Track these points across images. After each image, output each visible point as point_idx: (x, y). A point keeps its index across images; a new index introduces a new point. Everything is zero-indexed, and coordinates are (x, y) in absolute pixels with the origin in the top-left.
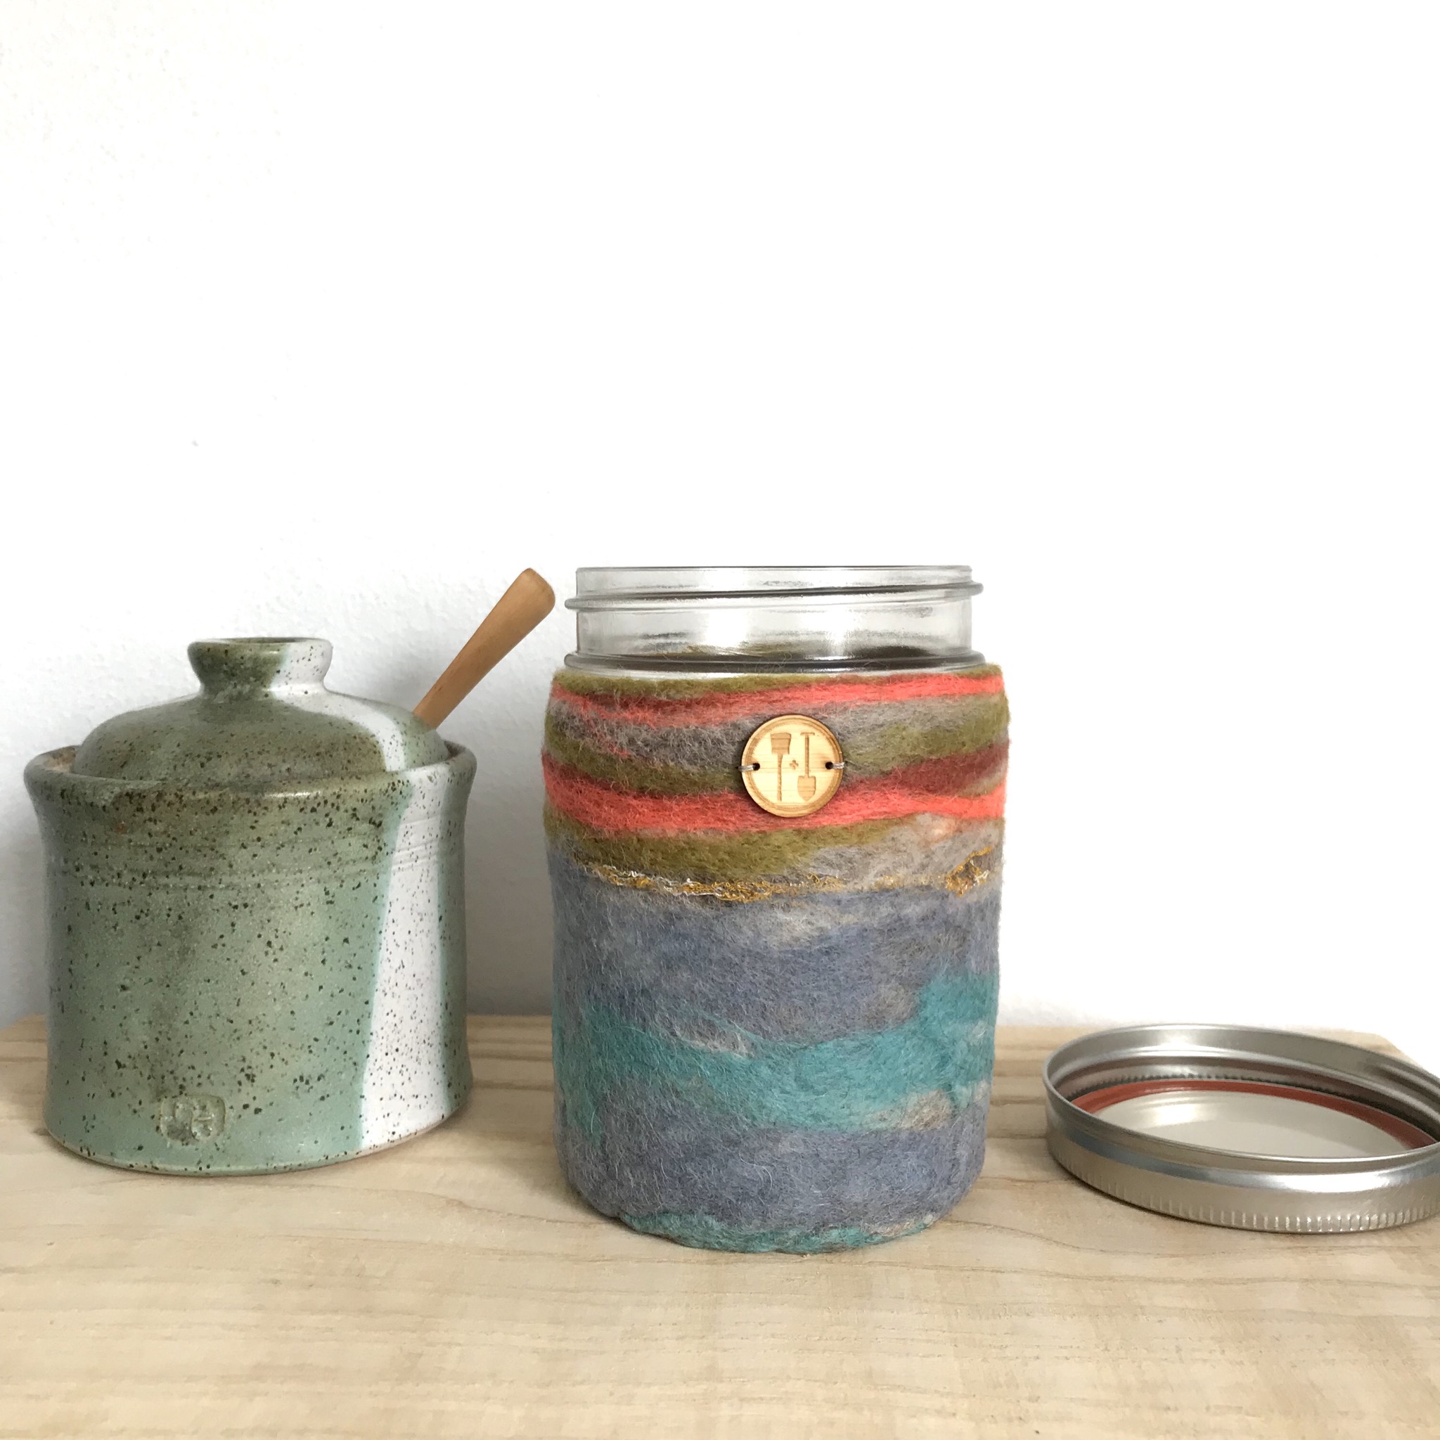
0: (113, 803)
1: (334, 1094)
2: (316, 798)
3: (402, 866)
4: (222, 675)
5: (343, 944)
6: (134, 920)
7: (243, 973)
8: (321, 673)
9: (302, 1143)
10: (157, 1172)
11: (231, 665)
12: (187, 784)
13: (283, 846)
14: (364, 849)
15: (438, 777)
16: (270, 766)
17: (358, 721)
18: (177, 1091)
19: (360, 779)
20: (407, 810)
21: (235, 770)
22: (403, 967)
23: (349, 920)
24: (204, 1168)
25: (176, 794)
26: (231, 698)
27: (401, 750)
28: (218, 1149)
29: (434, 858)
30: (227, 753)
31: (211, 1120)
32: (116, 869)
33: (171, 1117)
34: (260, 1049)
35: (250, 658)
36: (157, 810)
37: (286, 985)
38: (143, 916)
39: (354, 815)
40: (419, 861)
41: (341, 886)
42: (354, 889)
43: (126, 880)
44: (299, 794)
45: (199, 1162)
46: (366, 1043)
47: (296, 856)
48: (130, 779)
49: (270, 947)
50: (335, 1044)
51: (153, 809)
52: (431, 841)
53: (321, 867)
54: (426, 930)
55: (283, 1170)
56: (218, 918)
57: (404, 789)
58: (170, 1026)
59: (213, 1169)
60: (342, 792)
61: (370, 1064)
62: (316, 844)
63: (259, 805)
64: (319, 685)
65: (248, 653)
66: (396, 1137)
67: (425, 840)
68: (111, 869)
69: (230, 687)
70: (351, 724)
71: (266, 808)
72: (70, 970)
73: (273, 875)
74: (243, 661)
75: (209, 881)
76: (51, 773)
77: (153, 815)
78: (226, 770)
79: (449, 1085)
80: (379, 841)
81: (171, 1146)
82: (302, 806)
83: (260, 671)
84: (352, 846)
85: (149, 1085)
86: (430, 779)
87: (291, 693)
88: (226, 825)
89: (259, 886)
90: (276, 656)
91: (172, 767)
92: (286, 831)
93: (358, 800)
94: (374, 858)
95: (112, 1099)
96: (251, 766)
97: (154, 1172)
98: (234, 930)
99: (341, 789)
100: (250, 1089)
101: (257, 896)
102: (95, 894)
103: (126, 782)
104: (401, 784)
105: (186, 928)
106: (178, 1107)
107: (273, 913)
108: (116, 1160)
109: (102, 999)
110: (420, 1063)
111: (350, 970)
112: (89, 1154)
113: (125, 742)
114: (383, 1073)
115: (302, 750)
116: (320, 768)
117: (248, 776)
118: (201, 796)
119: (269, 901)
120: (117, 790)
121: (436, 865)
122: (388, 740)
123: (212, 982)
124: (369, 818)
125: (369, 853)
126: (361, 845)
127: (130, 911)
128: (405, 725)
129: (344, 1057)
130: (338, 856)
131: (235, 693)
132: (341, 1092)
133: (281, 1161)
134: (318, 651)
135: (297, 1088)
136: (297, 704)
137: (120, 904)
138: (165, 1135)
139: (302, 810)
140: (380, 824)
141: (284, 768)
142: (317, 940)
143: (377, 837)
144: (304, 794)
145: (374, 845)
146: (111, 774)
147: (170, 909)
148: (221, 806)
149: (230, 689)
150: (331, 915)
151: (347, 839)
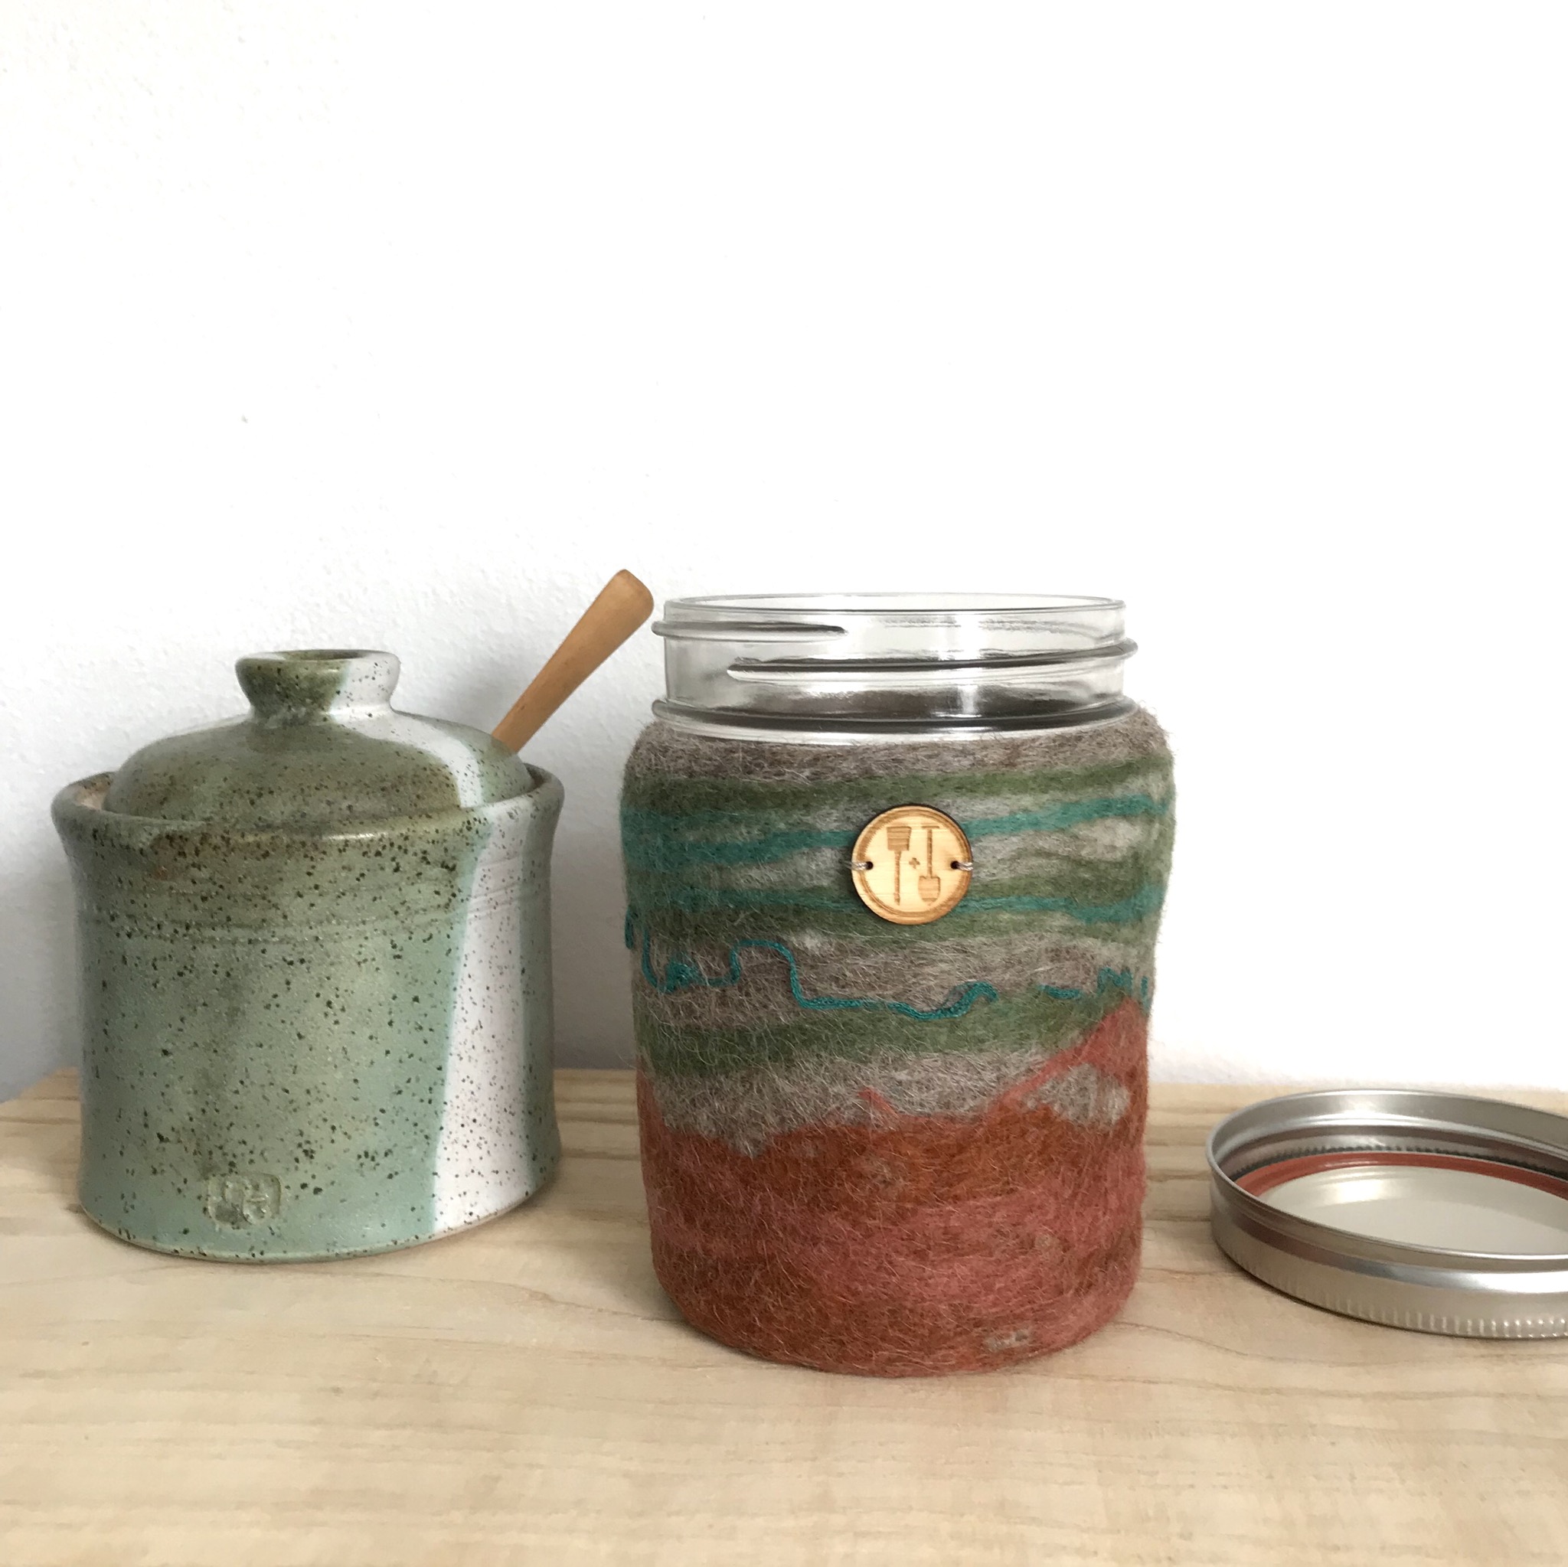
0: (152, 847)
1: (403, 1171)
2: (381, 840)
3: (477, 914)
4: (275, 696)
5: (412, 1004)
6: (176, 976)
7: (300, 1036)
8: (387, 693)
9: (367, 1226)
10: (203, 1257)
11: (284, 686)
12: (235, 825)
13: (344, 894)
14: (437, 896)
15: (519, 812)
16: (329, 803)
17: (429, 749)
18: (226, 1169)
19: (430, 817)
20: (485, 850)
21: (289, 809)
22: (481, 1027)
23: (419, 977)
24: (258, 1256)
25: (223, 837)
26: (285, 723)
27: (477, 781)
28: (273, 1234)
29: (516, 903)
30: (280, 789)
31: (265, 1202)
32: (155, 919)
33: (221, 1198)
34: (320, 1123)
35: (306, 678)
36: (201, 854)
37: (348, 1050)
38: (187, 972)
39: (424, 858)
40: (499, 908)
41: (410, 938)
43: (167, 931)
44: (362, 836)
45: (252, 1248)
46: (440, 1115)
47: (359, 906)
48: (171, 819)
49: (331, 1008)
50: (404, 1115)
51: (197, 853)
52: (513, 884)
53: (387, 917)
54: (507, 985)
55: (347, 1256)
56: (271, 975)
57: (480, 827)
58: (218, 1097)
59: (268, 1256)
60: (410, 834)
61: (443, 1137)
62: (382, 892)
63: (317, 849)
64: (385, 705)
65: (303, 672)
66: (474, 1217)
67: (504, 884)
68: (151, 919)
69: (284, 710)
70: (421, 753)
71: (324, 853)
72: (105, 1031)
73: (333, 928)
74: (296, 680)
75: (260, 933)
76: (82, 809)
77: (196, 860)
78: (278, 809)
79: (534, 1159)
80: (452, 887)
81: (220, 1230)
82: (365, 850)
83: (317, 692)
84: (422, 894)
85: (195, 1162)
86: (511, 816)
87: (353, 716)
88: (279, 871)
89: (317, 939)
90: (336, 674)
91: (218, 805)
92: (347, 878)
93: (428, 842)
94: (447, 906)
95: (153, 1177)
96: (307, 804)
97: (202, 1258)
98: (289, 989)
99: (409, 830)
100: (308, 1166)
101: (315, 949)
102: (133, 947)
103: (166, 821)
104: (477, 823)
105: (235, 986)
106: (227, 1187)
107: (333, 969)
108: (159, 1244)
109: (141, 1065)
110: (500, 1135)
111: (421, 1032)
112: (129, 1238)
113: (165, 775)
114: (459, 1147)
115: (365, 784)
116: (385, 805)
117: (304, 815)
118: (250, 838)
119: (329, 956)
120: (156, 831)
121: (518, 911)
122: (463, 770)
123: (265, 1047)
124: (441, 861)
125: (442, 900)
126: (432, 891)
127: (174, 967)
128: (482, 752)
129: (413, 1128)
130: (407, 904)
131: (289, 717)
132: (411, 1169)
133: (346, 1247)
134: (382, 669)
135: (362, 1165)
136: (360, 730)
137: (160, 959)
138: (214, 1219)
139: (365, 854)
140: (453, 868)
141: (345, 805)
142: (382, 999)
143: (450, 882)
144: (368, 835)
145: (447, 892)
146: (147, 811)
147: (217, 966)
148: (274, 850)
149: (284, 713)
150: (399, 971)
151: (417, 886)
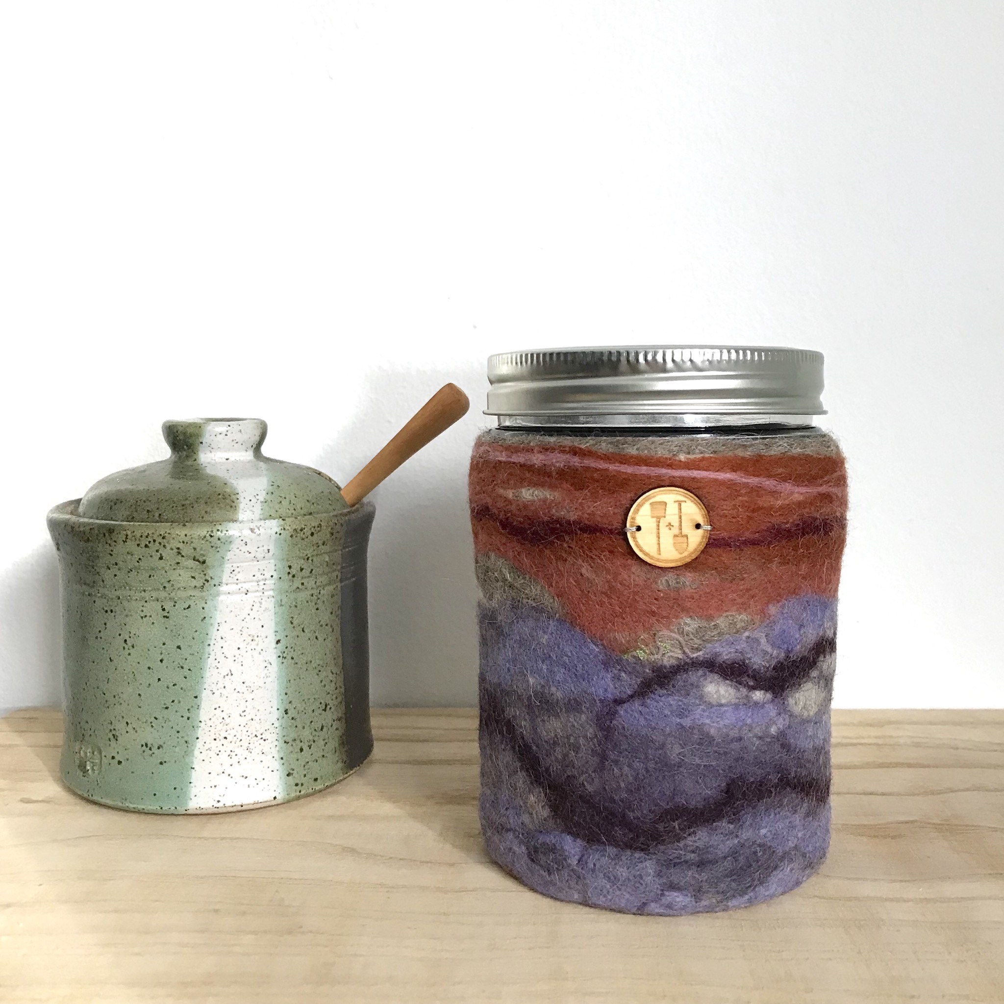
1: (170, 761)
5: (176, 650)
7: (111, 659)
13: (131, 570)
14: (193, 579)
15: (261, 529)
18: (82, 737)
20: (229, 553)
22: (232, 674)
23: (181, 632)
24: (90, 796)
27: (260, 505)
28: (98, 784)
31: (96, 762)
33: (80, 755)
34: (121, 718)
37: (136, 674)
39: (179, 553)
40: (249, 595)
41: (174, 606)
42: (184, 609)
45: (89, 791)
46: (195, 728)
47: (141, 579)
49: (126, 644)
50: (170, 723)
52: (265, 580)
53: (158, 589)
56: (98, 618)
57: (221, 536)
59: (95, 797)
60: (166, 535)
61: (199, 744)
62: (154, 572)
65: (180, 429)
66: (220, 805)
67: (255, 578)
70: (225, 484)
71: (115, 542)
73: (127, 592)
80: (205, 574)
81: (80, 776)
83: (189, 442)
84: (182, 577)
86: (252, 531)
87: (213, 459)
88: (96, 551)
89: (119, 598)
90: (198, 431)
92: (131, 559)
93: (180, 542)
94: (202, 587)
98: (106, 628)
99: (165, 532)
100: (115, 745)
101: (118, 604)
104: (219, 533)
106: (82, 749)
107: (127, 619)
111: (182, 669)
114: (212, 754)
119: (125, 610)
122: (250, 498)
123: (95, 663)
124: (193, 556)
125: (199, 583)
126: (189, 576)
129: (177, 735)
130: (171, 582)
132: (176, 761)
134: (234, 429)
135: (144, 751)
138: (77, 767)
139: (138, 545)
140: (204, 562)
142: (156, 644)
145: (201, 578)
150: (167, 627)
151: (178, 571)
